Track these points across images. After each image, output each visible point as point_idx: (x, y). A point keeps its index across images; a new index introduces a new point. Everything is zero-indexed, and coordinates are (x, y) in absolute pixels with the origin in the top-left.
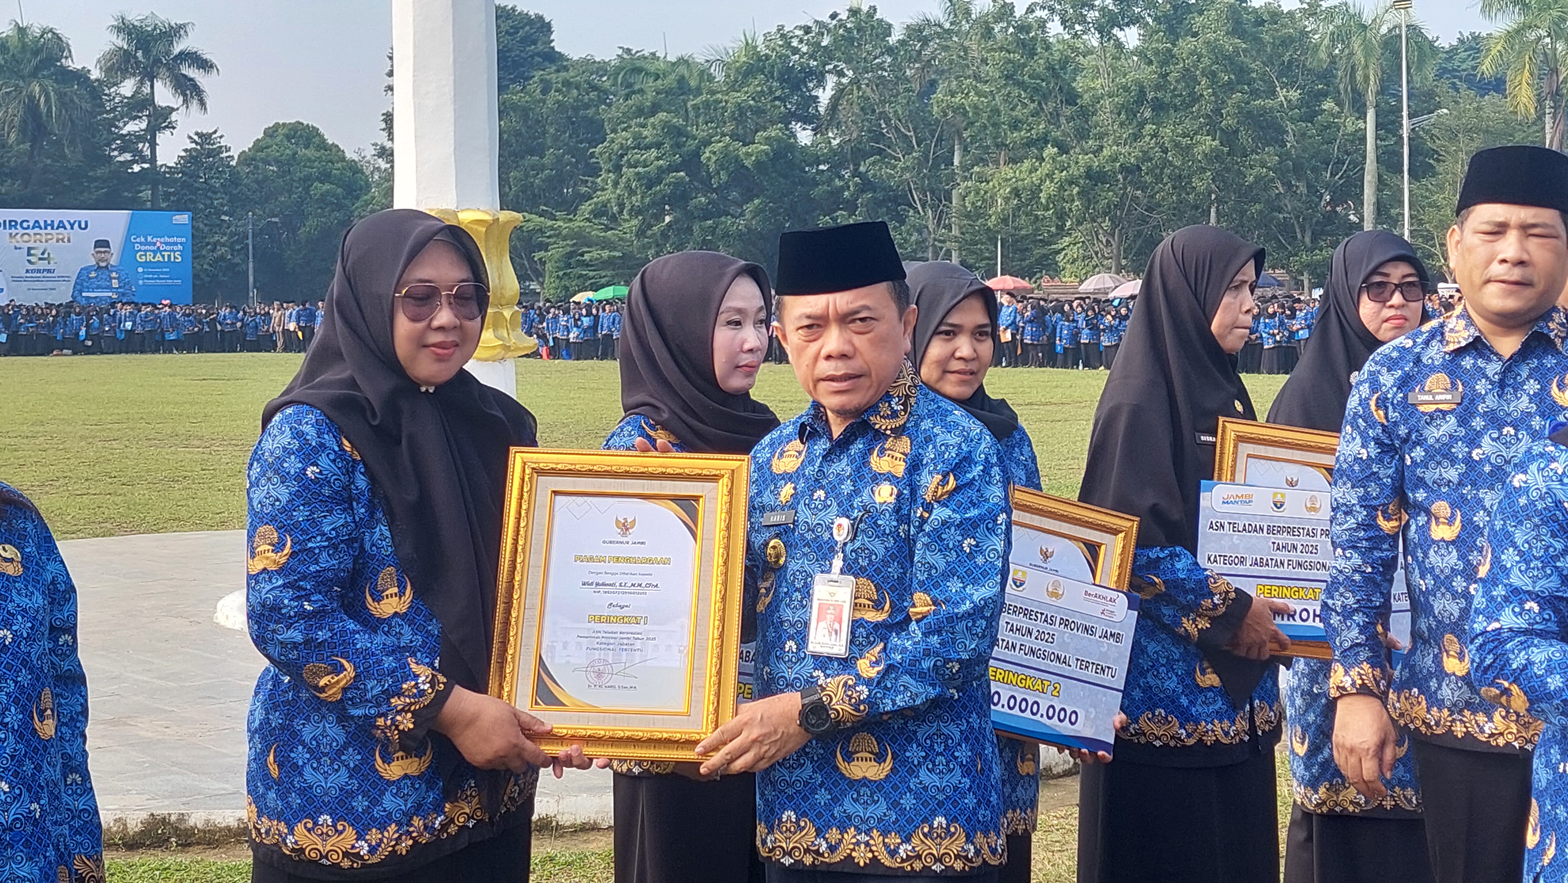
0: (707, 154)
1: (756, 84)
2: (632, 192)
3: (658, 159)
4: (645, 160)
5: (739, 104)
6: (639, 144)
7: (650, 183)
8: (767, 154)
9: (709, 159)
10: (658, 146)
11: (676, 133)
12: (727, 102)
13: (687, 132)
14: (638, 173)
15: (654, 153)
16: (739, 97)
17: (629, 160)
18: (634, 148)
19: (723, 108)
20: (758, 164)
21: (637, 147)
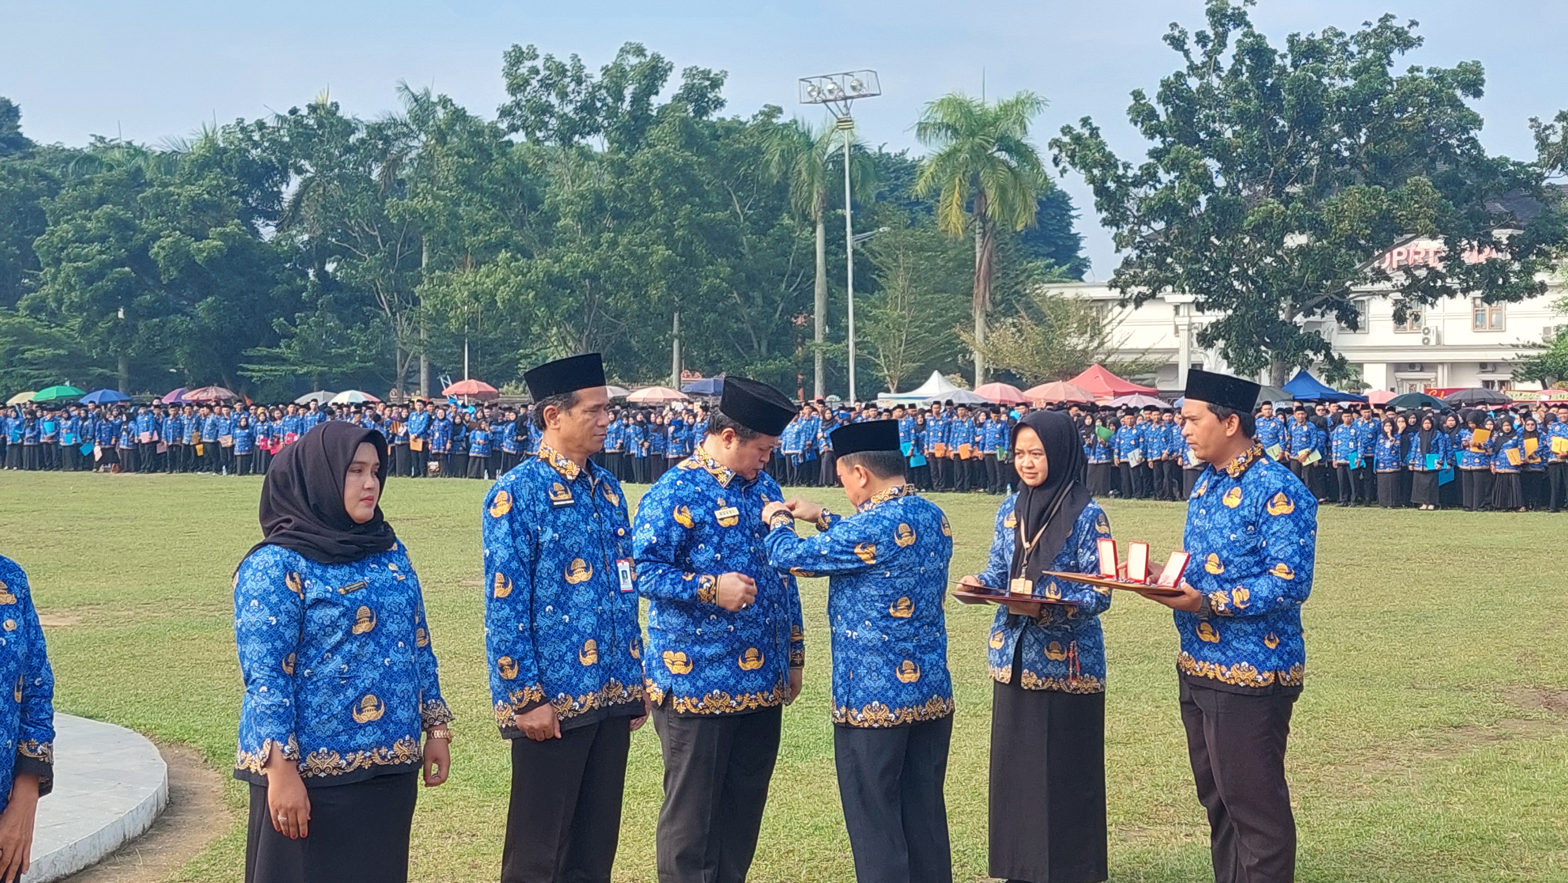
0: (156, 249)
1: (211, 178)
2: (72, 288)
3: (101, 252)
4: (87, 255)
5: (192, 198)
6: (82, 237)
7: (90, 278)
8: (220, 250)
9: (157, 254)
10: (103, 239)
11: (124, 227)
12: (179, 195)
13: (135, 225)
14: (77, 268)
15: (97, 246)
16: (193, 190)
17: (68, 254)
18: (75, 242)
19: (175, 201)
20: (210, 260)
21: (79, 240)
